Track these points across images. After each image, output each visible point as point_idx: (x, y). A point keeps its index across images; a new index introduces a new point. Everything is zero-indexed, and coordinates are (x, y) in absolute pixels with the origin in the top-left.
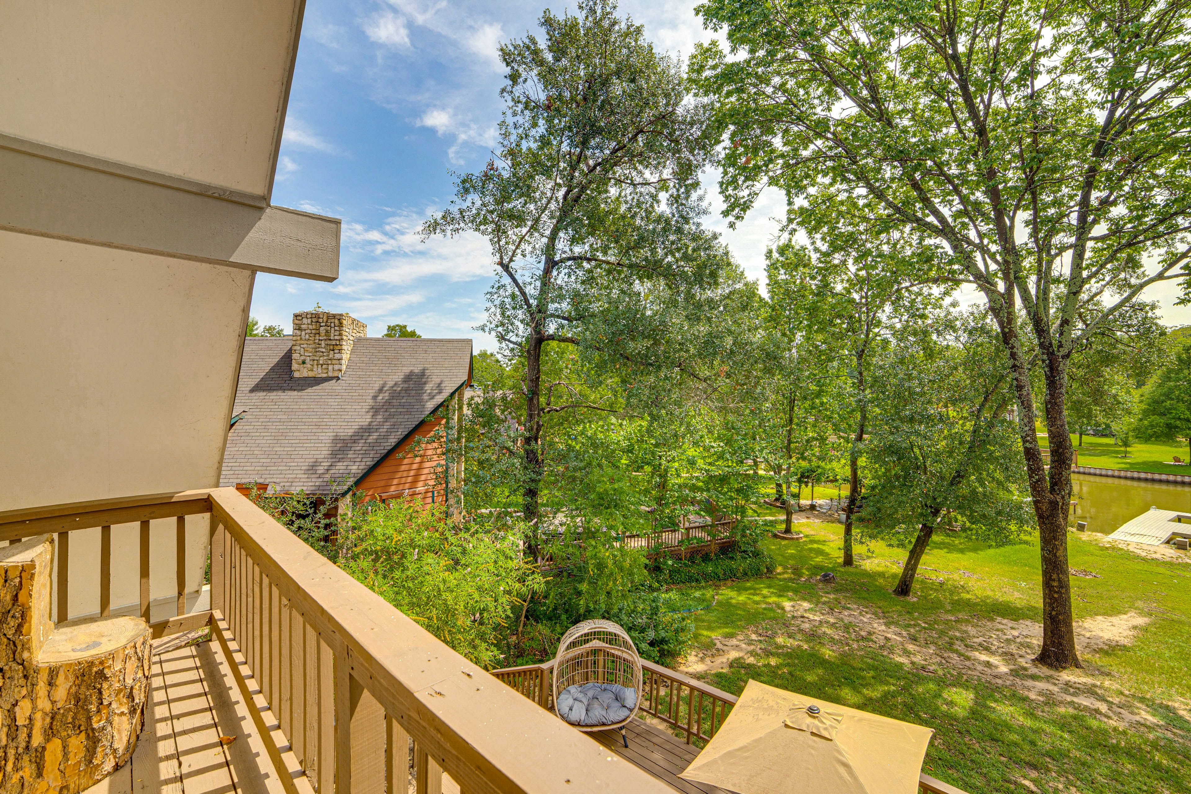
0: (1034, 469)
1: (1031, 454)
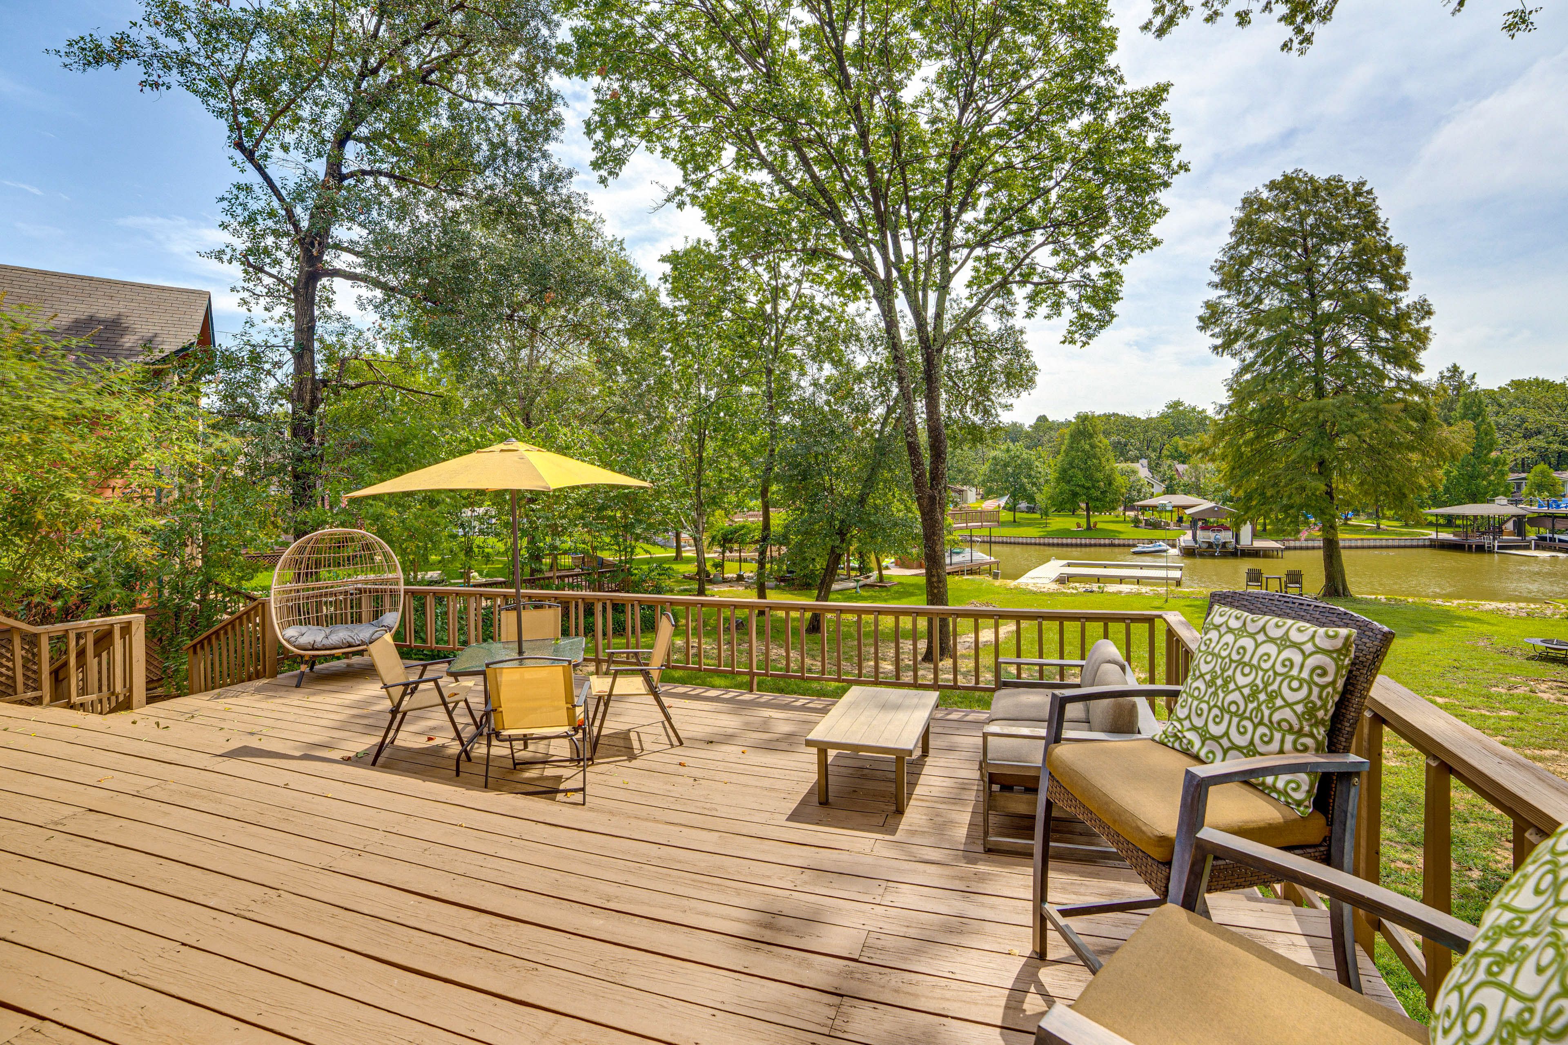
0: (916, 464)
1: (913, 448)
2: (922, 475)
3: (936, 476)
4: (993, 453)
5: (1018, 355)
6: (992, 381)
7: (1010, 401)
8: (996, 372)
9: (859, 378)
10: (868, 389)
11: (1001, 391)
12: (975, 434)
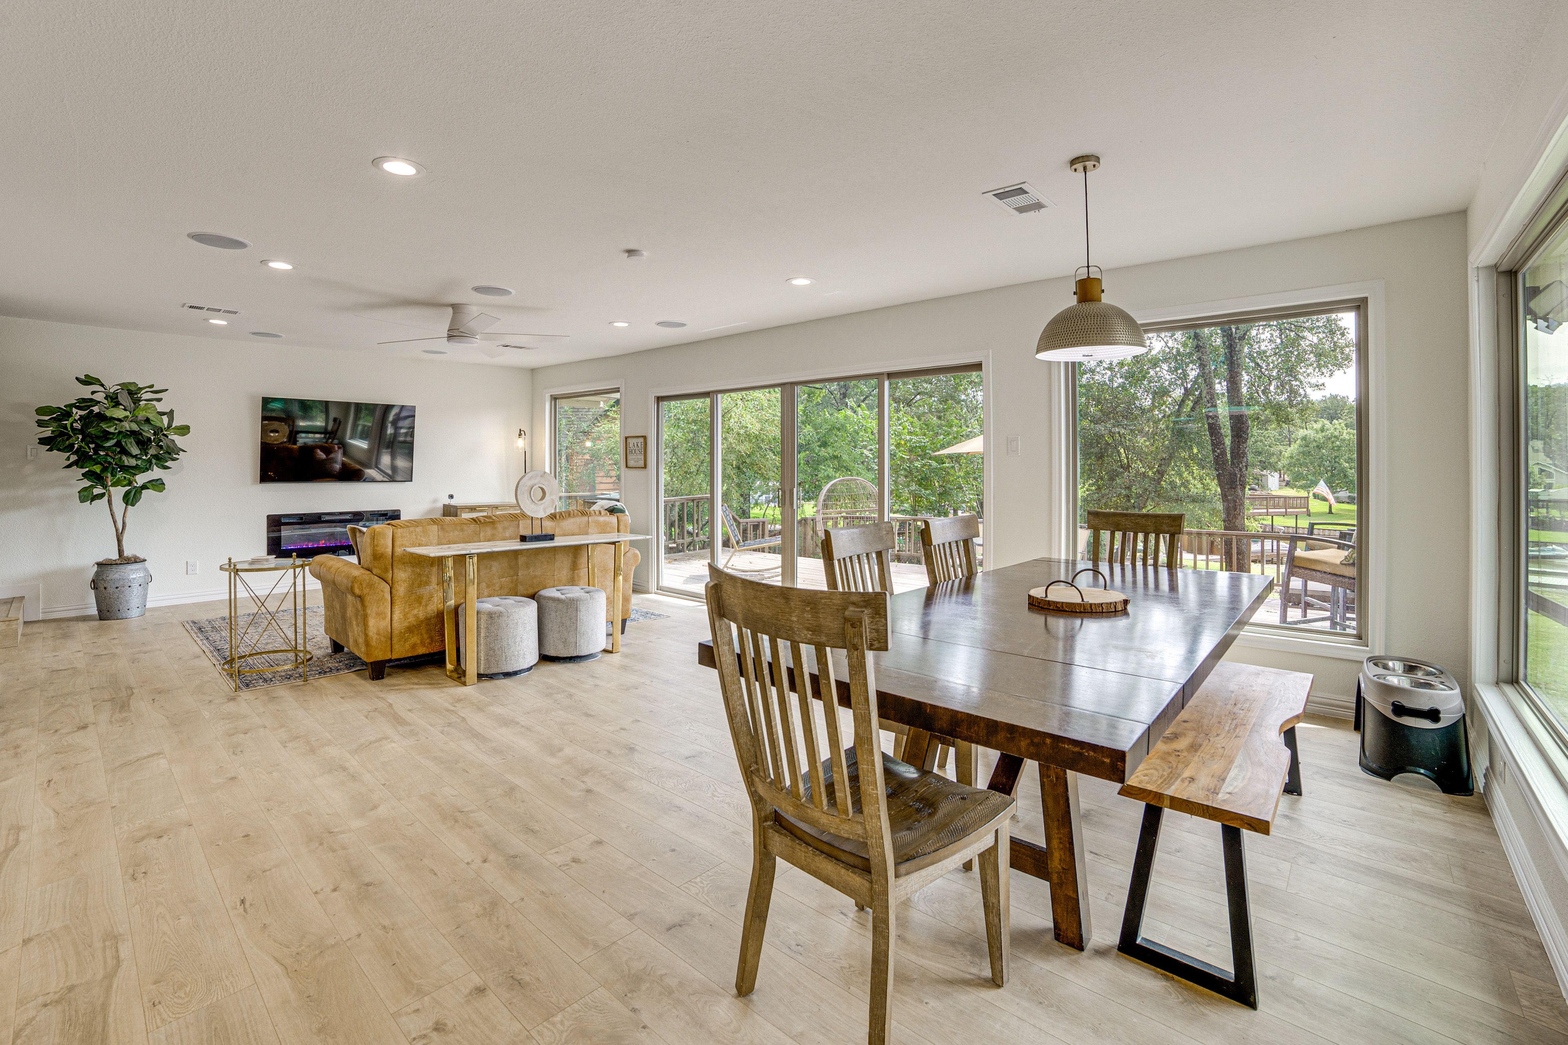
0: (1217, 442)
1: (1213, 429)
2: (1223, 453)
3: (1238, 453)
4: (1302, 433)
5: (1332, 333)
6: (1300, 359)
7: (1321, 380)
8: (1305, 351)
9: (1155, 363)
10: (1164, 372)
11: (1310, 370)
12: (1281, 415)
